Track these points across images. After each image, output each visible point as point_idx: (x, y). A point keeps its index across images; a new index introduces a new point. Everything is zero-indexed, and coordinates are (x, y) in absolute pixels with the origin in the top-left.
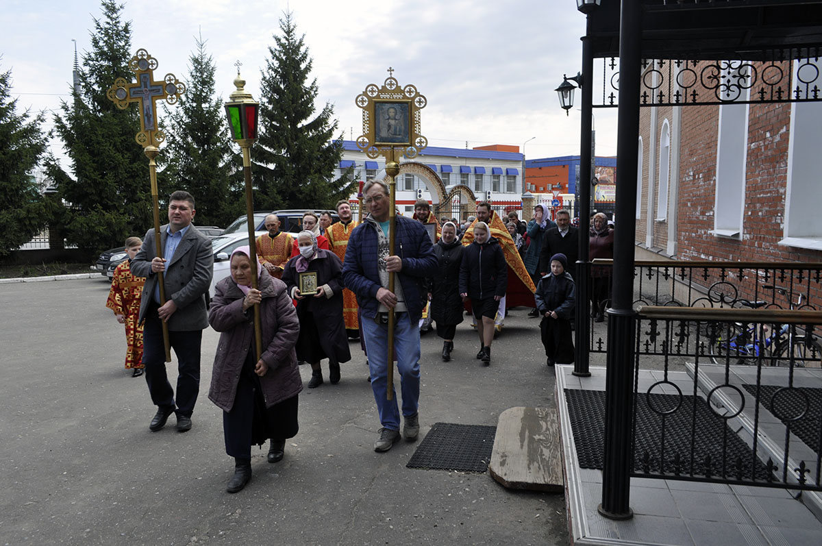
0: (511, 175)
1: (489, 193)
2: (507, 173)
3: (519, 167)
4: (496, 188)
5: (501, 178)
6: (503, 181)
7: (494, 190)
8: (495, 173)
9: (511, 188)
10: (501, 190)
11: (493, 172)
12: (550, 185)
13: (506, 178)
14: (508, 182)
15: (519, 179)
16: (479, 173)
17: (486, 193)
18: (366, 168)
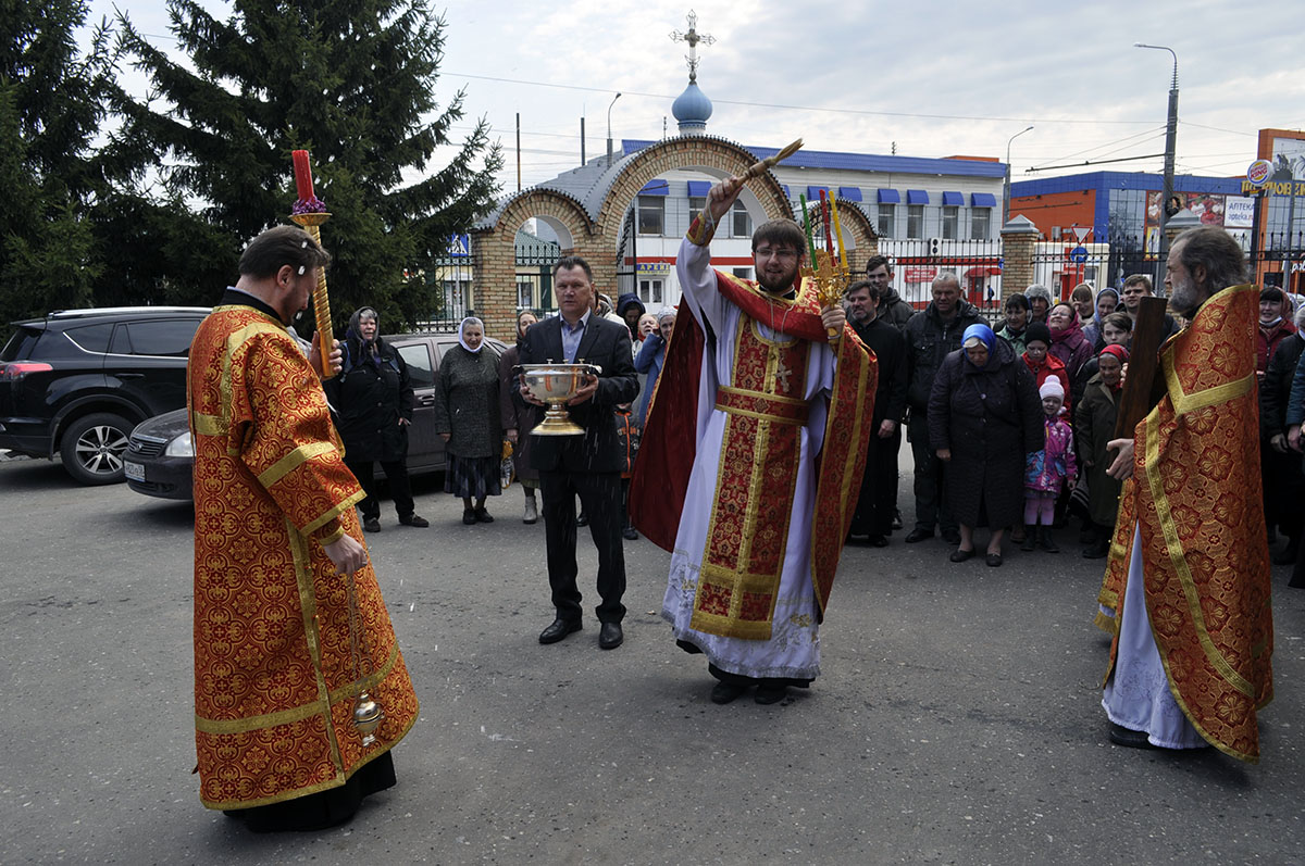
0: (981, 206)
1: (935, 242)
2: (973, 203)
3: (998, 191)
4: (949, 232)
5: (961, 212)
6: (965, 219)
7: (947, 235)
8: (949, 204)
9: (979, 233)
10: (961, 237)
11: (945, 201)
12: (1058, 229)
13: (970, 212)
14: (974, 222)
15: (997, 214)
16: (916, 203)
17: (929, 243)
18: (689, 194)
